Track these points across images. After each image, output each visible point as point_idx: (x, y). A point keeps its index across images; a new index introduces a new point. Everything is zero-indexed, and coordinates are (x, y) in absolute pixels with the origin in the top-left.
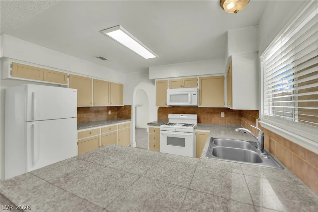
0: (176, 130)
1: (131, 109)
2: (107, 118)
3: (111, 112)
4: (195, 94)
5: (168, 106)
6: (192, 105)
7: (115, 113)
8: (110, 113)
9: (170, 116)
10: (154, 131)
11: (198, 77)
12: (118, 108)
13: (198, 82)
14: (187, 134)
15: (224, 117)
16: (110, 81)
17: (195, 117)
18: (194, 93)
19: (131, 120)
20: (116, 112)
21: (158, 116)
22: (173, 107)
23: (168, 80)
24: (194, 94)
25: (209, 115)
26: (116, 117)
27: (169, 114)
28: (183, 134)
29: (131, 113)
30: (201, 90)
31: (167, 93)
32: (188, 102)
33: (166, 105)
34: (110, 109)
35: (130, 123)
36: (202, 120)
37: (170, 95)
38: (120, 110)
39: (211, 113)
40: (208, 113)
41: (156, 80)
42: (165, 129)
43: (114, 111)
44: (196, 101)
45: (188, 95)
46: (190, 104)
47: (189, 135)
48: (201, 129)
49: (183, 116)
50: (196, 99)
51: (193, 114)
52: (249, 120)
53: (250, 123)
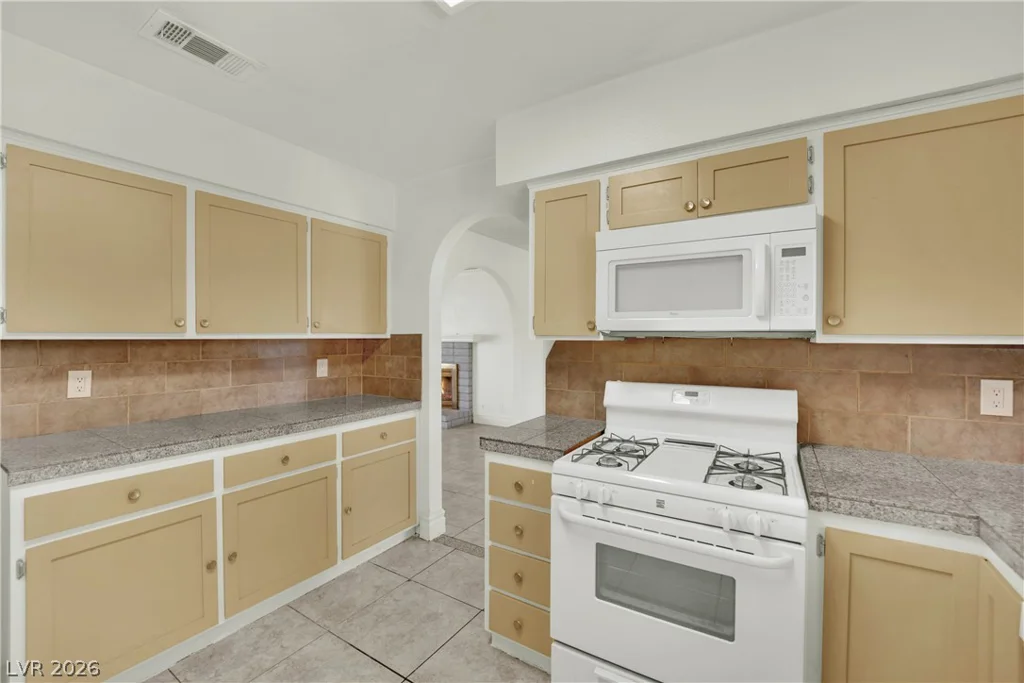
0: (660, 504)
1: (420, 354)
2: (309, 396)
3: (331, 365)
4: (801, 252)
5: (601, 338)
6: (774, 327)
7: (353, 372)
8: (322, 369)
9: (616, 393)
10: (519, 487)
12: (367, 349)
13: (817, 170)
15: (1006, 410)
16: (310, 215)
17: (783, 405)
18: (793, 242)
19: (420, 408)
20: (361, 367)
21: (549, 392)
22: (632, 341)
23: (603, 178)
24: (786, 252)
25: (880, 396)
26: (358, 389)
27: (611, 386)
29: (420, 373)
30: (838, 218)
31: (598, 254)
32: (740, 305)
33: (593, 329)
34: (324, 355)
35: (413, 420)
36: (825, 427)
37: (618, 268)
38: (375, 355)
39: (899, 382)
40: (869, 378)
41: (533, 190)
42: (581, 488)
43: (345, 362)
44: (806, 297)
45: (741, 257)
46: (759, 317)
47: (772, 561)
48: (867, 516)
49: (695, 394)
50: (806, 286)
51: (762, 386)
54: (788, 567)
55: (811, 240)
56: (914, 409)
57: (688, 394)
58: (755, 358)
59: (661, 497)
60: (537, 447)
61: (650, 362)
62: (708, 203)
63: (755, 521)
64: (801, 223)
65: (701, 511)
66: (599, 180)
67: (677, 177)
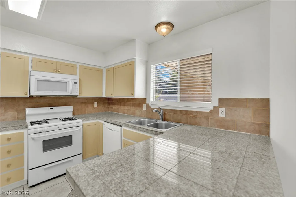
0: (58, 127)
4: (77, 83)
10: (9, 139)
11: (78, 65)
13: (78, 70)
14: (75, 129)
15: (97, 106)
18: (76, 81)
24: (75, 83)
25: (83, 105)
27: (27, 109)
28: (70, 130)
30: (81, 78)
32: (67, 91)
39: (85, 103)
40: (82, 103)
44: (77, 90)
45: (67, 83)
46: (70, 93)
47: (77, 129)
48: (88, 120)
49: (53, 109)
50: (77, 89)
51: (65, 106)
52: (127, 106)
53: (129, 108)
54: (80, 130)
55: (78, 81)
56: (87, 107)
57: (51, 109)
58: (63, 101)
60: (17, 126)
61: (37, 103)
62: (59, 70)
64: (76, 78)
65: (66, 126)
66: (29, 57)
67: (51, 63)
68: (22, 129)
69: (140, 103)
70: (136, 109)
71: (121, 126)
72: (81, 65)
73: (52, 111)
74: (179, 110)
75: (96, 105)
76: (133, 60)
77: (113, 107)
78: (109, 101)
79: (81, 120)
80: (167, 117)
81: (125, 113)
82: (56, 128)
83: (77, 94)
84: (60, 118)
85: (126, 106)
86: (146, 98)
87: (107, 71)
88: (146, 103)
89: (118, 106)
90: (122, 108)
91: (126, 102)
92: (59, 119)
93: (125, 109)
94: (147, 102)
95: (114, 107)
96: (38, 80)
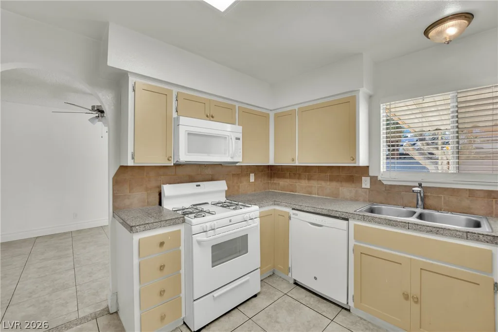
0: (230, 221)
4: (239, 139)
6: (234, 161)
11: (236, 105)
13: (237, 115)
18: (238, 136)
24: (236, 139)
25: (236, 179)
32: (226, 153)
33: (171, 160)
39: (238, 176)
40: (234, 176)
41: (132, 78)
44: (240, 153)
45: (226, 138)
46: (231, 158)
49: (199, 186)
50: (240, 149)
51: (211, 181)
52: (318, 180)
53: (323, 184)
55: (241, 134)
56: (241, 182)
57: (197, 186)
58: (209, 171)
59: (230, 218)
60: (171, 219)
61: (174, 175)
62: (213, 116)
63: (247, 216)
64: (239, 130)
65: (240, 218)
66: (172, 91)
67: (203, 102)
68: (179, 223)
69: (353, 174)
70: (342, 186)
71: (347, 220)
72: (241, 105)
73: (198, 190)
74: (466, 190)
75: (252, 178)
76: (353, 94)
77: (280, 183)
78: (272, 172)
79: (256, 207)
80: (429, 202)
81: (310, 194)
82: (226, 221)
83: (240, 160)
84: (213, 203)
85: (314, 180)
86: (368, 167)
87: (278, 116)
88: (368, 176)
89: (294, 181)
90: (304, 183)
91: (315, 172)
92: (210, 205)
93: (312, 186)
94: (371, 174)
95: (283, 182)
96: (189, 134)
